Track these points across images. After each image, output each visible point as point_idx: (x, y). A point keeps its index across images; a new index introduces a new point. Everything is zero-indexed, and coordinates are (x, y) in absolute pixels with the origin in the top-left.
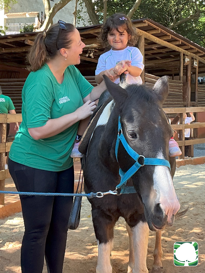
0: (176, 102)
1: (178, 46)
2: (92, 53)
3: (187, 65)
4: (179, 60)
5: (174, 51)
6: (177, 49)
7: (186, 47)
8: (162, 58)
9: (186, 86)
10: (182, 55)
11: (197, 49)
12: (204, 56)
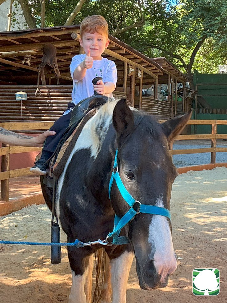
1: (122, 55)
2: (29, 60)
3: (131, 76)
4: (123, 70)
6: (120, 58)
7: (130, 57)
9: (129, 98)
10: (126, 64)
11: (142, 59)
12: (150, 66)
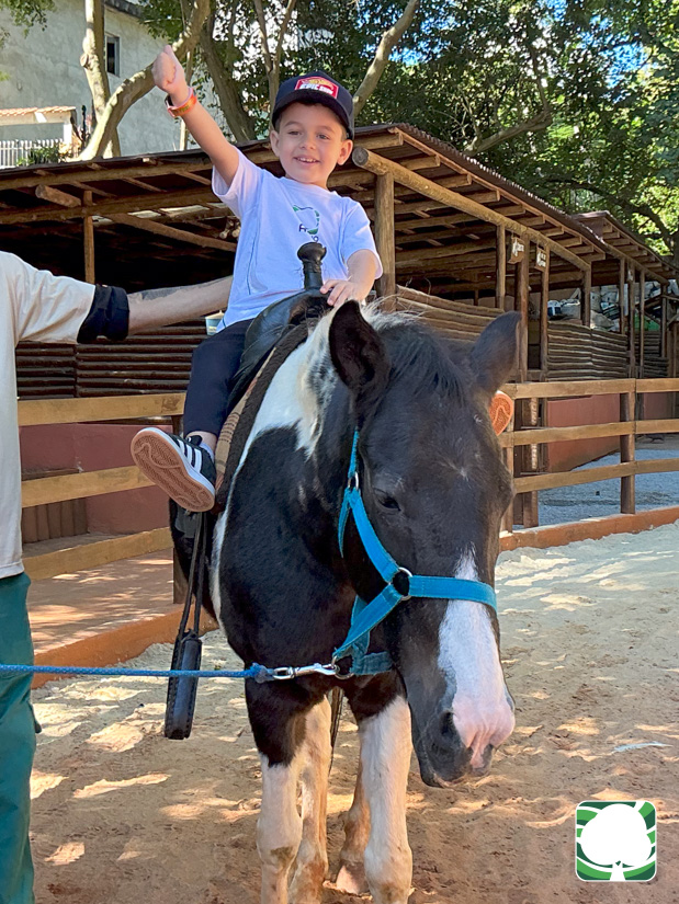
1: (491, 206)
3: (517, 264)
4: (496, 250)
5: (481, 222)
6: (486, 215)
7: (515, 211)
8: (447, 243)
10: (503, 233)
11: (546, 217)
12: (567, 236)
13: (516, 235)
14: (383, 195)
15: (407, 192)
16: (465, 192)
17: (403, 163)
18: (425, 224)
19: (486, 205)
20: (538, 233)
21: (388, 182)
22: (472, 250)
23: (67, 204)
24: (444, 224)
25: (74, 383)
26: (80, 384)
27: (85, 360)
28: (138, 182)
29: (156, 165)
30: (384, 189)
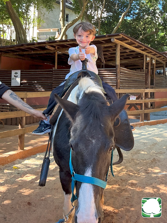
0: (141, 86)
3: (148, 63)
4: (143, 59)
5: (140, 54)
6: (141, 52)
7: (147, 51)
8: (133, 58)
9: (147, 76)
10: (145, 56)
11: (155, 53)
12: (160, 57)
13: (148, 56)
14: (118, 48)
15: (124, 47)
16: (136, 47)
17: (123, 41)
18: (128, 54)
19: (141, 50)
20: (153, 56)
21: (119, 45)
22: (139, 59)
23: (52, 49)
24: (132, 54)
25: (52, 87)
26: (53, 87)
27: (54, 82)
28: (67, 45)
29: (70, 41)
30: (118, 47)
